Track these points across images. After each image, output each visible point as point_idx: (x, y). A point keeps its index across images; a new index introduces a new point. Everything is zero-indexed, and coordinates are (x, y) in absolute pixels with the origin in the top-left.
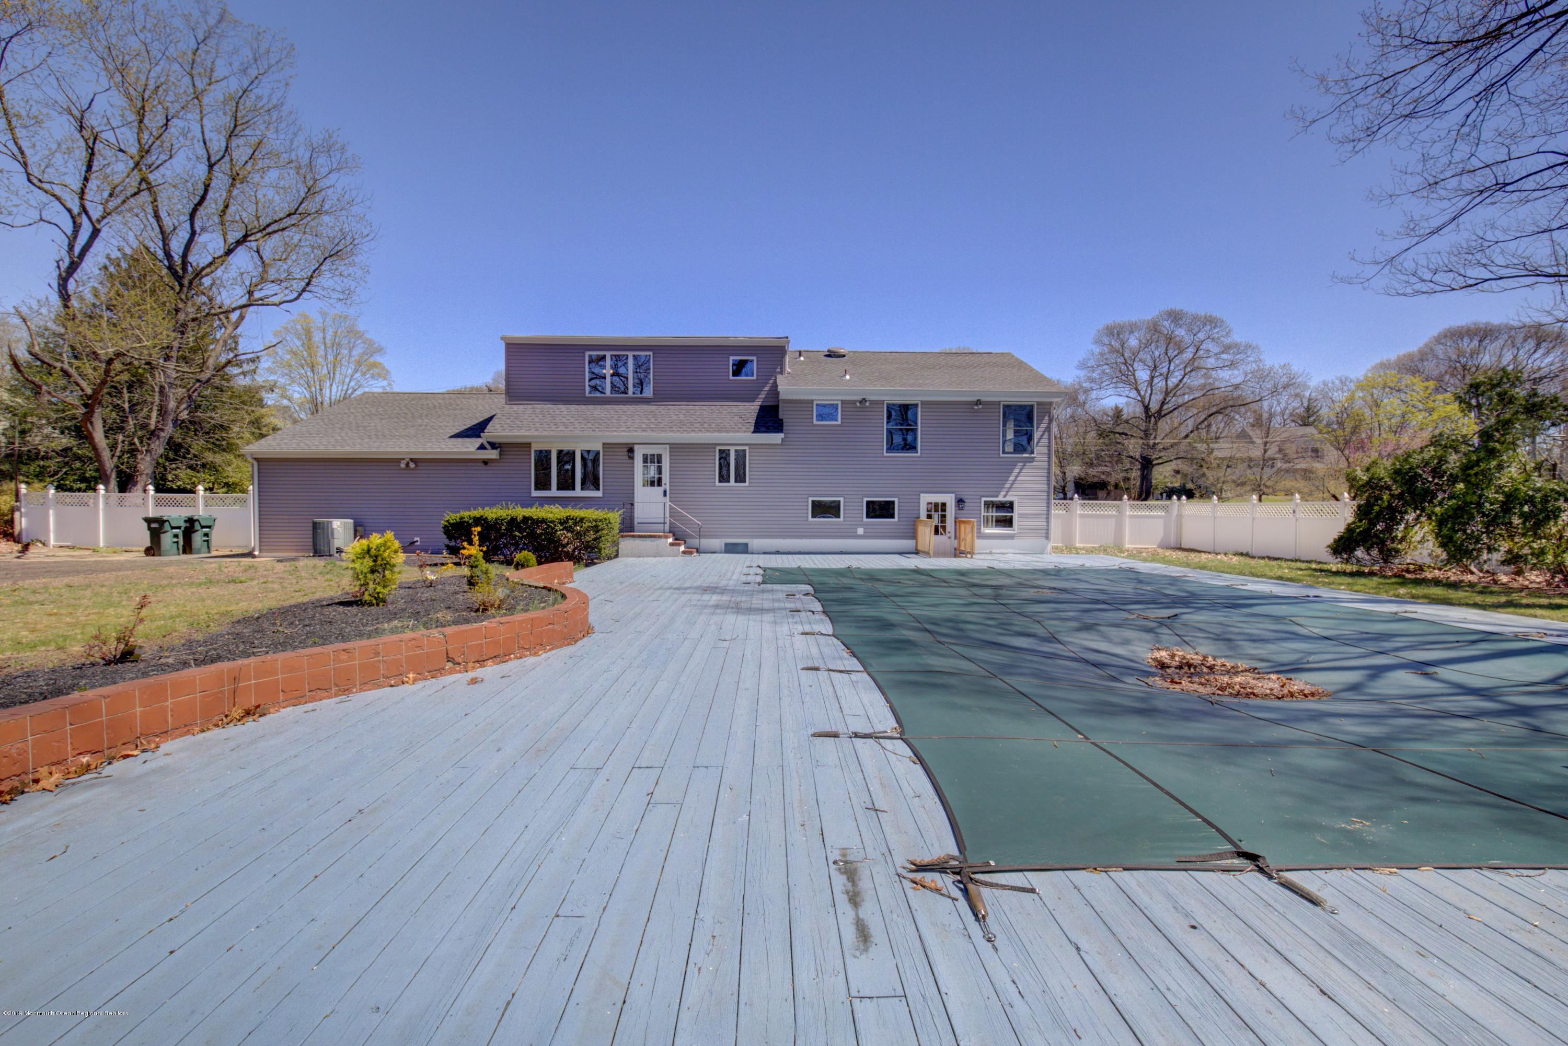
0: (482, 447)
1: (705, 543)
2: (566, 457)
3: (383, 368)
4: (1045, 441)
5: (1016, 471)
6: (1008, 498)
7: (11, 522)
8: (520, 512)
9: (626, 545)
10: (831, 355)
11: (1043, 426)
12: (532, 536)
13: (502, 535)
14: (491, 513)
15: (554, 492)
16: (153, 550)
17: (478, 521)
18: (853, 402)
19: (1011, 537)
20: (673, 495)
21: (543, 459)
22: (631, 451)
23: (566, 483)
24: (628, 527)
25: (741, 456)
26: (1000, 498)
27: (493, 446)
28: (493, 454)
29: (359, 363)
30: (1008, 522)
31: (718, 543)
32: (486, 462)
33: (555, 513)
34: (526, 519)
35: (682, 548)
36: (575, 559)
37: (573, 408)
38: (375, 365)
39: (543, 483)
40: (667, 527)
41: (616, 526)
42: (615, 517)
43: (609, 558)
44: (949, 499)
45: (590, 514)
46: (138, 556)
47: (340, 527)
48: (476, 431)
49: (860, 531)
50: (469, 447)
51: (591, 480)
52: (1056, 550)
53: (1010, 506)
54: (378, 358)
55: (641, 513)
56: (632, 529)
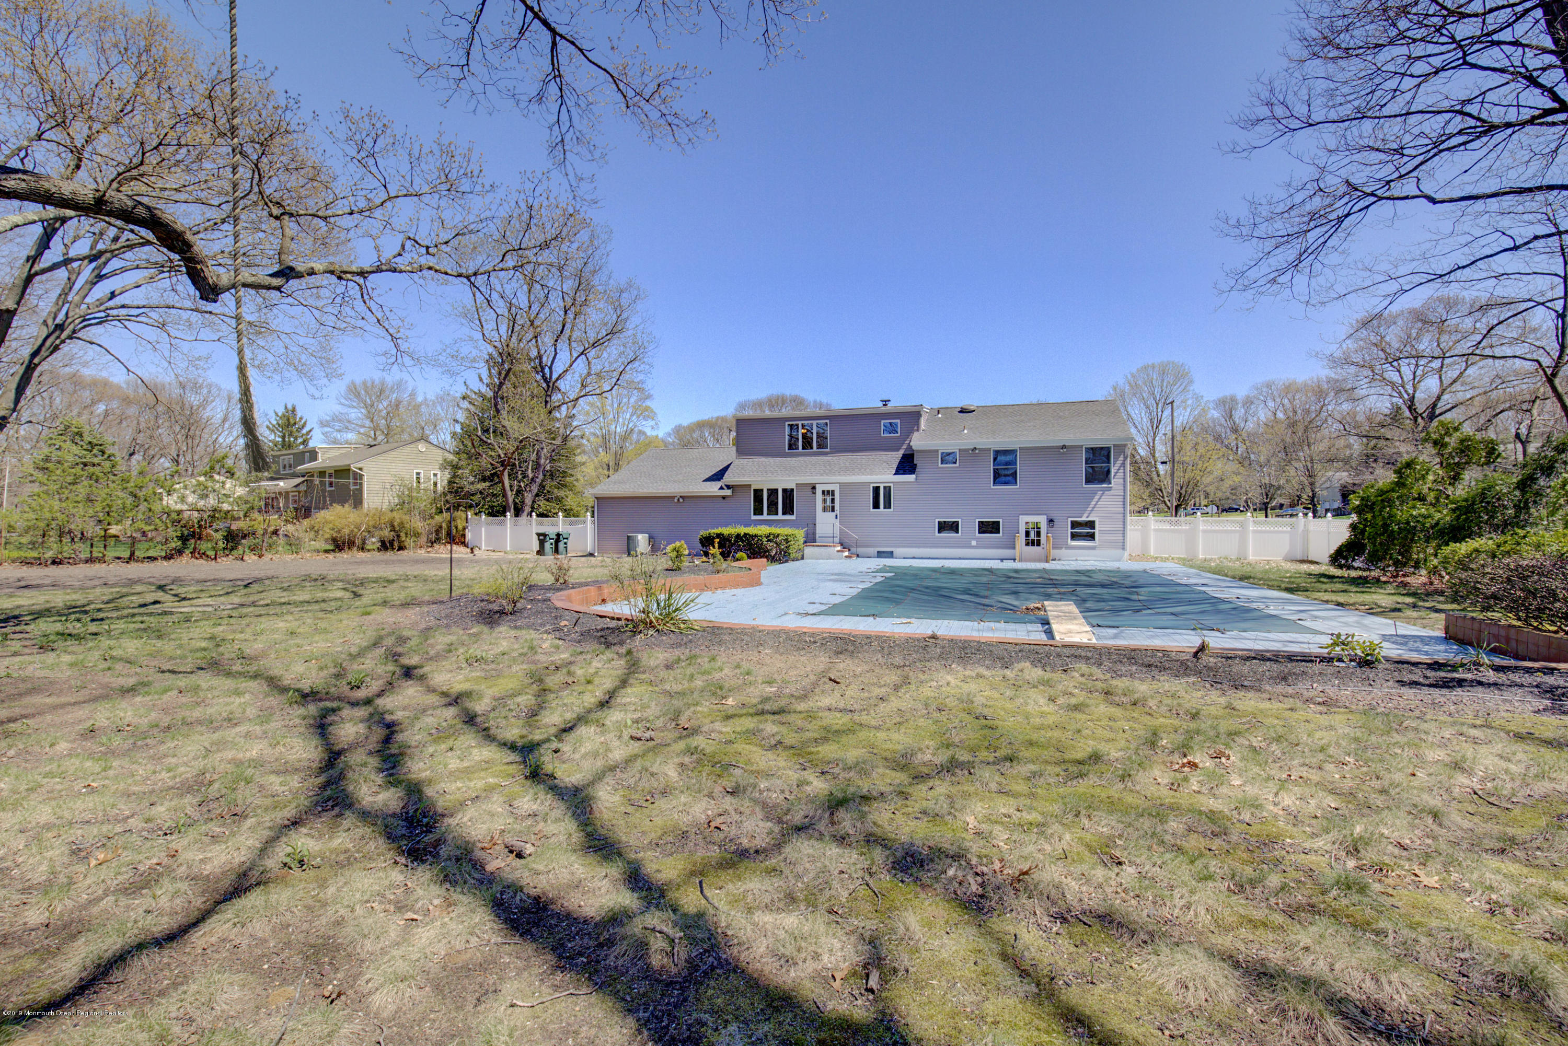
0: (721, 488)
1: (860, 550)
2: (773, 492)
3: (652, 411)
4: (1121, 474)
5: (1097, 498)
6: (1090, 519)
7: (464, 536)
8: (742, 530)
9: (808, 551)
10: (963, 411)
11: (1119, 463)
12: (750, 544)
13: (733, 545)
14: (726, 531)
15: (765, 516)
16: (541, 552)
17: (718, 535)
18: (967, 450)
19: (1093, 548)
20: (842, 519)
21: (758, 494)
22: (814, 488)
23: (773, 509)
24: (811, 539)
25: (888, 490)
26: (1084, 519)
27: (728, 487)
28: (728, 492)
29: (635, 409)
30: (1092, 537)
31: (873, 551)
32: (724, 498)
33: (762, 530)
34: (745, 534)
35: (846, 554)
36: (773, 559)
37: (778, 460)
38: (647, 409)
39: (758, 511)
40: (837, 540)
41: (802, 540)
42: (800, 534)
43: (797, 559)
44: (1042, 520)
45: (783, 531)
46: (532, 555)
47: (642, 539)
48: (719, 476)
49: (974, 543)
50: (713, 488)
51: (788, 509)
52: (1131, 558)
53: (1091, 524)
54: (648, 403)
55: (820, 530)
56: (815, 541)
